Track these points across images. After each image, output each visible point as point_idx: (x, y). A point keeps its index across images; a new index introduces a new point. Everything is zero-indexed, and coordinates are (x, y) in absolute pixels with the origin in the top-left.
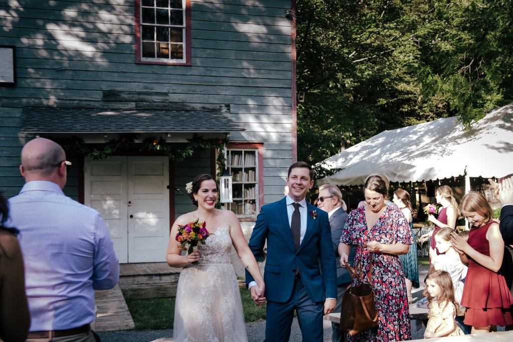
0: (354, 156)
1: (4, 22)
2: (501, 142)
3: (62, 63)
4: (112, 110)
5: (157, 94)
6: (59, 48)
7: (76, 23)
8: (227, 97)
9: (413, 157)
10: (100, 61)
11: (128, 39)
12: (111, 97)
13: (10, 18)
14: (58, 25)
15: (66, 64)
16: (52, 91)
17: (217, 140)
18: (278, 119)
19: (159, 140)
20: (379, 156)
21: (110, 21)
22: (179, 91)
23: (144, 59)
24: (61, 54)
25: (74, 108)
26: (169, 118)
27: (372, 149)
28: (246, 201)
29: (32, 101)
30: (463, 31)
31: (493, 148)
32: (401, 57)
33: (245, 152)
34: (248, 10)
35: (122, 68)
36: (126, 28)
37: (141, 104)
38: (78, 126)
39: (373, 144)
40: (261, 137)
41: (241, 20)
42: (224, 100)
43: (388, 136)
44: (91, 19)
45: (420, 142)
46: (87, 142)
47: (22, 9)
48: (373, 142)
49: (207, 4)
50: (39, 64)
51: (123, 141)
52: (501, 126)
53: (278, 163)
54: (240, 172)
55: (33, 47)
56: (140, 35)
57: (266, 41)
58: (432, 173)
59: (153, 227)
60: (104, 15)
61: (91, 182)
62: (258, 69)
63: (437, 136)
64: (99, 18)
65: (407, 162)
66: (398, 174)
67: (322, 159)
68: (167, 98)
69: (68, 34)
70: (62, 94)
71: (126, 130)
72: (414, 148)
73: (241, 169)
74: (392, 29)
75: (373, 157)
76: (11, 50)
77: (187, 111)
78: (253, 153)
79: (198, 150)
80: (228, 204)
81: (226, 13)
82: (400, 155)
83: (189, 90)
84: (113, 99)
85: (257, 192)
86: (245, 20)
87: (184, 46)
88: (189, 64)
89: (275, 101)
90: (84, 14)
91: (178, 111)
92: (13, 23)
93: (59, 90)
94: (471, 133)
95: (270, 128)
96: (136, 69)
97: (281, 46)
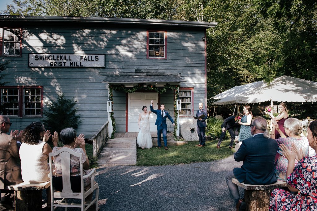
0: (225, 95)
1: (102, 46)
2: (283, 89)
3: (121, 60)
4: (138, 76)
5: (154, 70)
6: (120, 54)
7: (126, 45)
8: (180, 71)
9: (248, 95)
10: (134, 59)
11: (144, 50)
12: (137, 71)
13: (104, 45)
14: (120, 46)
15: (122, 60)
16: (117, 69)
17: (176, 85)
18: (200, 79)
19: (153, 86)
20: (234, 95)
21: (138, 44)
22: (162, 68)
23: (150, 57)
24: (120, 56)
25: (125, 75)
26: (158, 78)
27: (231, 93)
28: (187, 110)
29: (110, 73)
30: (270, 46)
31: (280, 91)
32: (246, 56)
33: (187, 91)
34: (188, 38)
35: (142, 60)
36: (143, 46)
37: (148, 73)
38: (123, 81)
39: (231, 91)
40: (193, 85)
41: (185, 42)
42: (179, 72)
43: (236, 88)
44: (131, 43)
45: (249, 90)
46: (126, 86)
47: (108, 41)
48: (231, 90)
49: (173, 37)
50: (113, 60)
51: (140, 86)
52: (282, 83)
53: (199, 95)
54: (185, 99)
55: (111, 54)
56: (148, 49)
57: (195, 49)
58: (256, 100)
59: (152, 118)
60: (136, 42)
61: (130, 102)
62: (191, 60)
63: (255, 88)
64: (134, 43)
65: (245, 96)
66: (243, 100)
67: (214, 96)
68: (158, 71)
69: (123, 49)
70: (120, 70)
71: (141, 82)
72: (247, 92)
73: (185, 98)
74: (242, 45)
75: (232, 95)
76: (104, 55)
77: (165, 76)
78: (190, 91)
79: (168, 90)
80: (180, 110)
81: (179, 39)
82: (242, 94)
83: (166, 68)
84: (138, 72)
85: (191, 106)
86: (187, 42)
87: (164, 52)
88: (166, 58)
89: (198, 72)
90: (129, 42)
91: (161, 76)
92: (105, 46)
93: (120, 69)
94: (269, 86)
95: (196, 82)
96: (147, 61)
97: (201, 51)
